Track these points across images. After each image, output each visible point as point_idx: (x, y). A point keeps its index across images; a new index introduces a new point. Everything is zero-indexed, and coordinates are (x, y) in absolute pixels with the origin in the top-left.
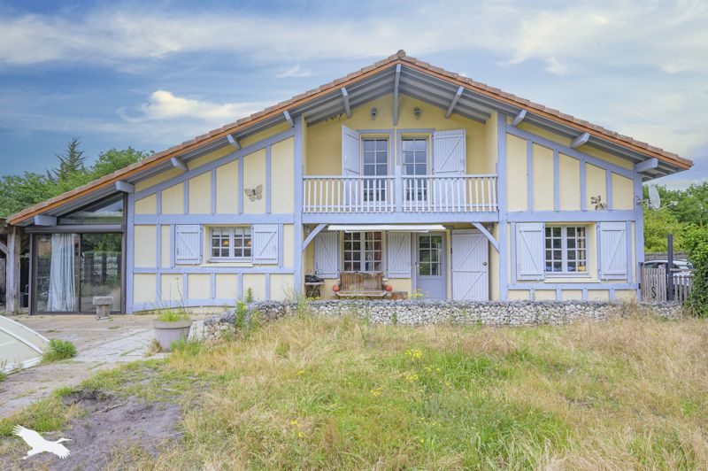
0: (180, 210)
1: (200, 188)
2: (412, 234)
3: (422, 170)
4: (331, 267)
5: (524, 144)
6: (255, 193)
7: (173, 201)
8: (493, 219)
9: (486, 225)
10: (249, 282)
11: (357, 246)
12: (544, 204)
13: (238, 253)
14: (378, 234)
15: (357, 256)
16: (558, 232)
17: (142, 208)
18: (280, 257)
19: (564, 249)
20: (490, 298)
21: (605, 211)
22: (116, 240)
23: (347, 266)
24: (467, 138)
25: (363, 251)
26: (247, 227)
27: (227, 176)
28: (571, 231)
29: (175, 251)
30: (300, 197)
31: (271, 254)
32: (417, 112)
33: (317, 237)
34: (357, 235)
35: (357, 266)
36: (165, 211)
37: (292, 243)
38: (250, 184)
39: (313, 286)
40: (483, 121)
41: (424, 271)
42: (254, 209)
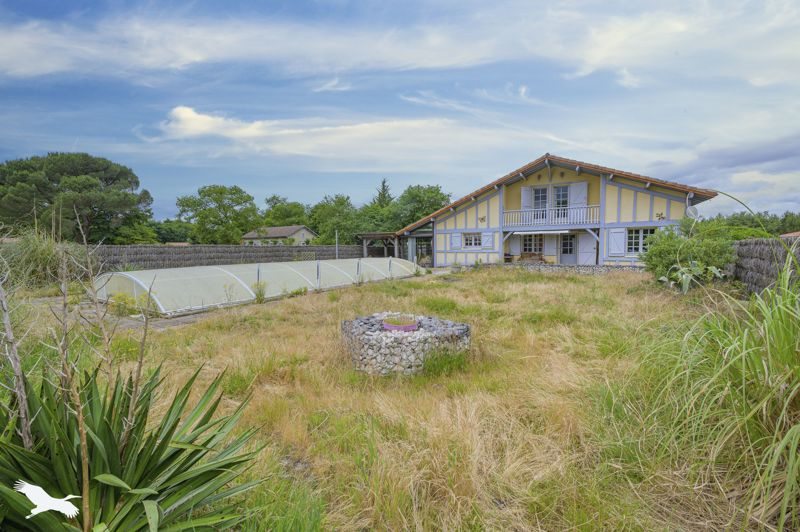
0: (453, 227)
1: (461, 217)
2: (557, 235)
3: (565, 203)
4: (517, 250)
5: (616, 188)
6: (483, 219)
7: (450, 224)
8: (597, 227)
9: (594, 230)
10: (480, 256)
11: (530, 240)
12: (627, 218)
13: (476, 244)
14: (541, 235)
15: (530, 245)
16: (637, 232)
17: (440, 227)
18: (493, 246)
19: (641, 241)
20: (597, 263)
21: (664, 221)
22: (429, 239)
23: (525, 250)
24: (589, 186)
25: (533, 243)
26: (479, 234)
27: (471, 213)
28: (645, 231)
29: (451, 244)
30: (501, 221)
31: (489, 245)
32: (562, 174)
33: (509, 238)
34: (530, 236)
35: (530, 250)
36: (448, 228)
37: (498, 239)
38: (480, 216)
39: (508, 259)
40: (599, 176)
41: (565, 252)
42: (483, 226)
